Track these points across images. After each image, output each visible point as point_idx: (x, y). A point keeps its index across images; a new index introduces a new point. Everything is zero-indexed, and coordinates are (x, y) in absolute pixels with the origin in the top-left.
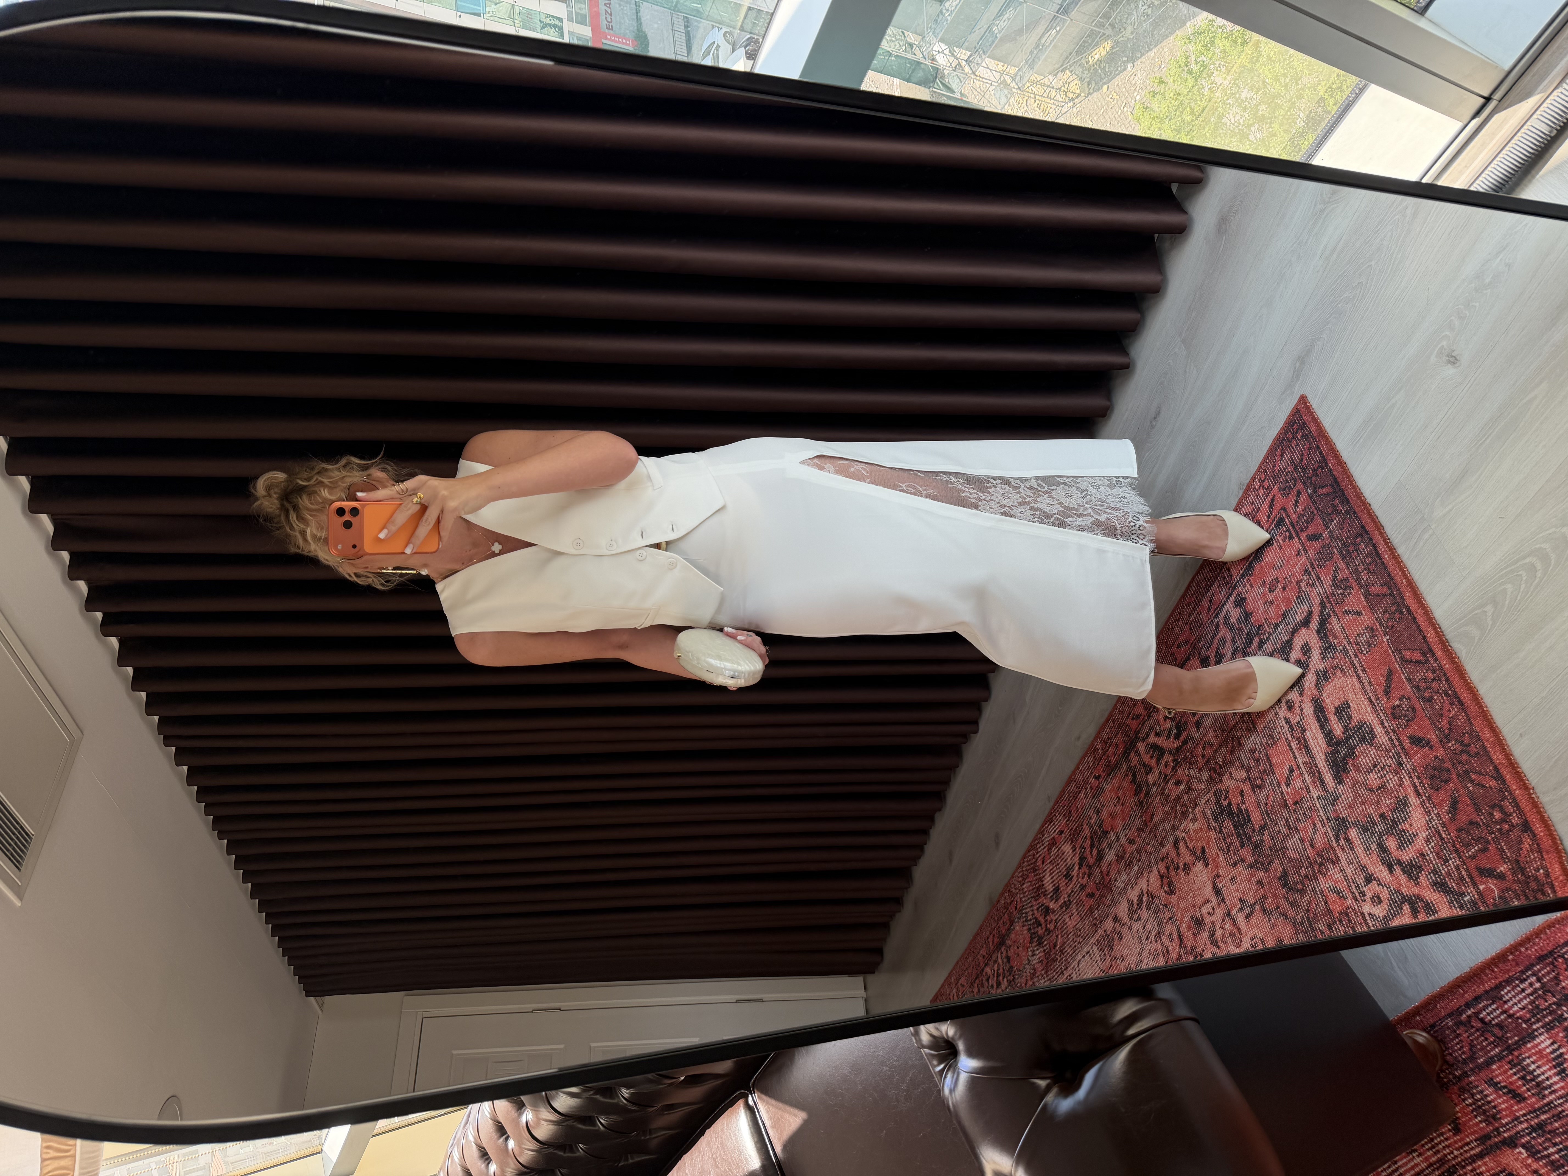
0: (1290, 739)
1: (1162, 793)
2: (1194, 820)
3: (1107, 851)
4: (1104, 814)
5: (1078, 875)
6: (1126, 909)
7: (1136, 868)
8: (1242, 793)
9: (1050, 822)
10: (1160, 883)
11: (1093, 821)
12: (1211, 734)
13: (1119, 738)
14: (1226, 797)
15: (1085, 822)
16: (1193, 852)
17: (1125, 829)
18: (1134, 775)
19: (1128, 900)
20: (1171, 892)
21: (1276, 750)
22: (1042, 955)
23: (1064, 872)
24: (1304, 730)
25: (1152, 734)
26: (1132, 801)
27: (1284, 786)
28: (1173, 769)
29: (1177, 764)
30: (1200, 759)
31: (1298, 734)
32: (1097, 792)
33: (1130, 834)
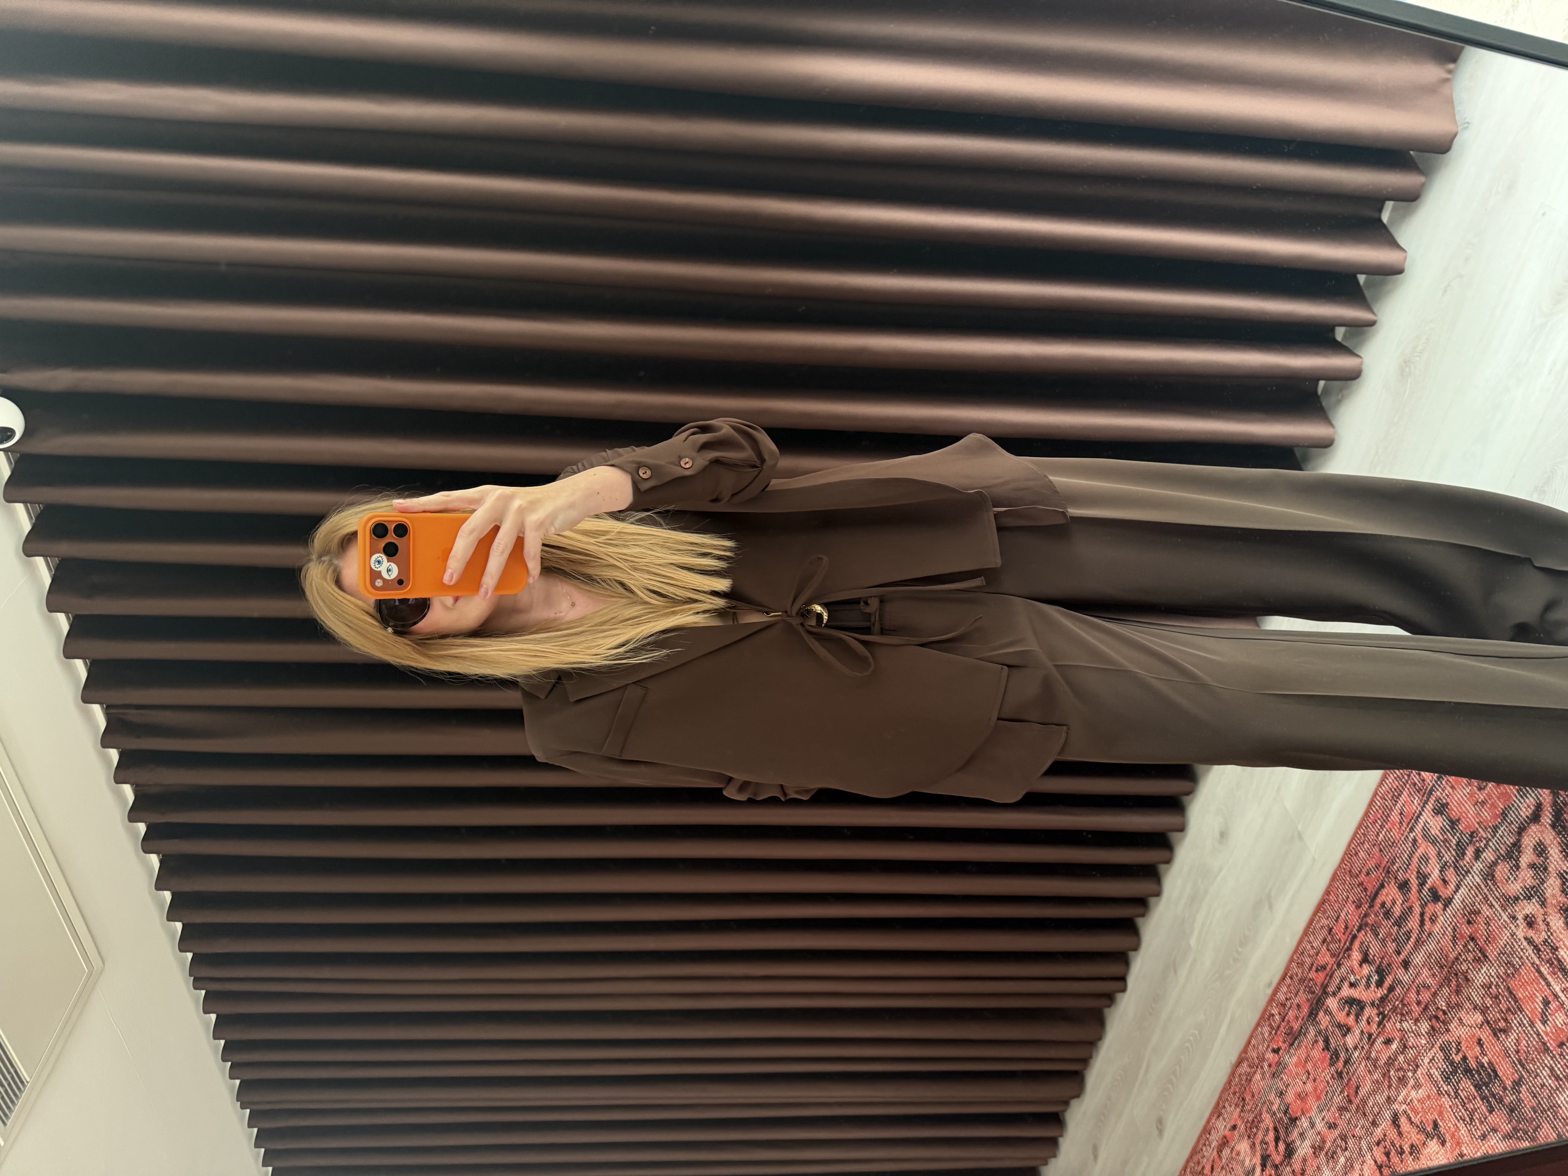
0: (1538, 962)
1: (1367, 1058)
2: (1417, 1086)
3: (1298, 1143)
4: (1290, 1097)
7: (1342, 1160)
8: (1480, 1042)
9: (1218, 1117)
11: (1275, 1108)
12: (1425, 972)
13: (1302, 998)
14: (1458, 1051)
15: (1265, 1109)
16: (1422, 1130)
17: (1321, 1111)
18: (1327, 1041)
21: (1520, 980)
24: (1555, 949)
25: (1346, 985)
26: (1327, 1073)
27: (1539, 1025)
28: (1379, 1026)
29: (1383, 1016)
30: (1415, 1008)
31: (1547, 954)
32: (1278, 1070)
33: (1329, 1117)
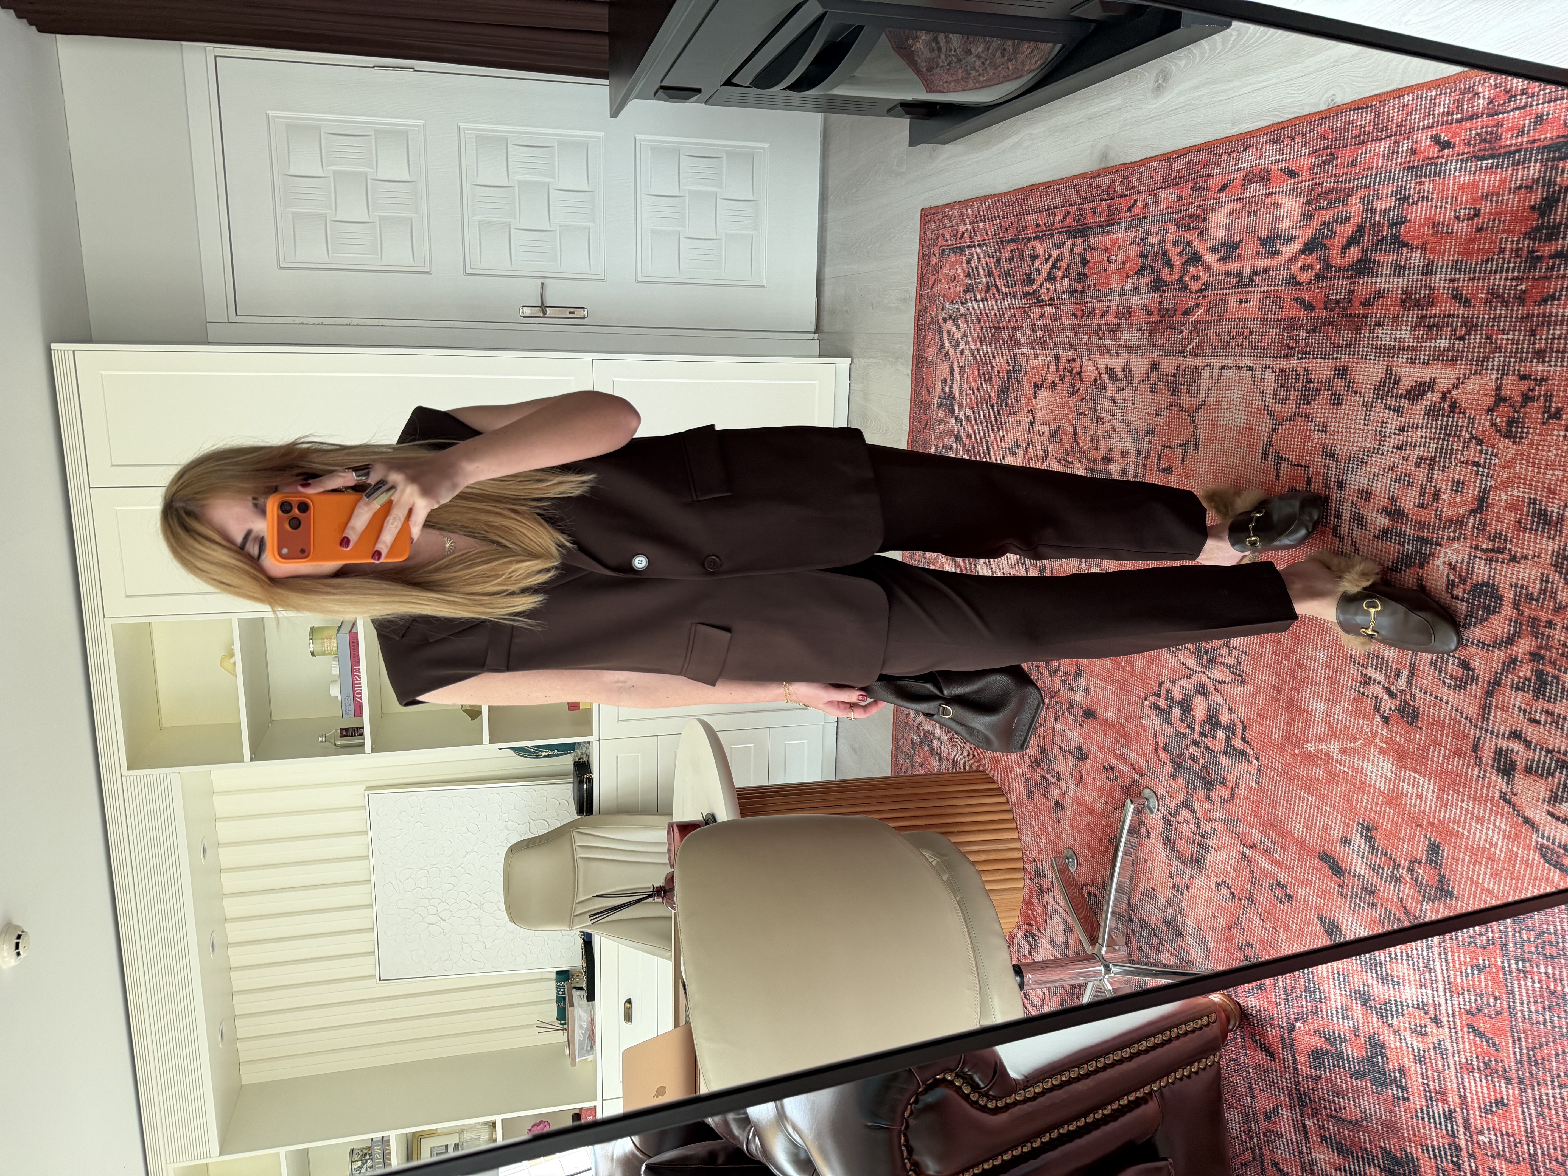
3: (1386, 270)
5: (1293, 259)
6: (1376, 379)
7: (1443, 343)
9: (1274, 142)
10: (1489, 401)
11: (1379, 205)
15: (1360, 194)
17: (1456, 267)
19: (1389, 371)
20: (1508, 435)
22: (1154, 305)
23: (1264, 234)
26: (1511, 240)
32: (1423, 167)
33: (1465, 285)
